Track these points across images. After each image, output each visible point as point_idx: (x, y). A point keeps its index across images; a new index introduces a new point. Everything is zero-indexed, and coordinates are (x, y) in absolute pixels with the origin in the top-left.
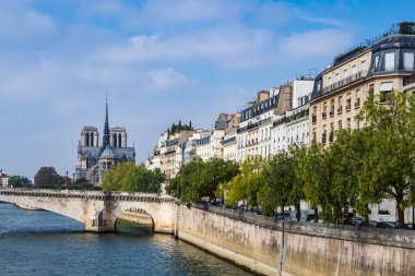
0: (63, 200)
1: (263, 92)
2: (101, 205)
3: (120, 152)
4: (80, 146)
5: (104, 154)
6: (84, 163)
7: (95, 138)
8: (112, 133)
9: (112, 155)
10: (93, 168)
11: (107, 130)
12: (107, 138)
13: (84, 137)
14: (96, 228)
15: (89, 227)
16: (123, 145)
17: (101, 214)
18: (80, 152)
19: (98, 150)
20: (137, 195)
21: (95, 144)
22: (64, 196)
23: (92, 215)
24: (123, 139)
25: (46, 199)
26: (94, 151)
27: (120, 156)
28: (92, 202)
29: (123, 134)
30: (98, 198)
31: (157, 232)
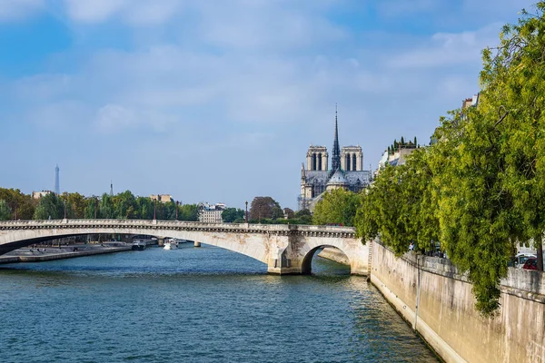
0: (242, 235)
1: (467, 101)
2: (284, 242)
3: (353, 177)
4: (304, 171)
5: (332, 180)
6: (309, 192)
7: (324, 159)
8: (343, 154)
9: (342, 180)
10: (319, 197)
11: (337, 150)
12: (337, 160)
13: (310, 158)
14: (278, 270)
15: (271, 268)
16: (358, 168)
17: (285, 252)
18: (304, 178)
19: (326, 175)
20: (328, 229)
21: (323, 167)
22: (243, 231)
23: (275, 255)
24: (358, 160)
25: (222, 235)
26: (321, 176)
27: (353, 182)
28: (274, 238)
29: (357, 154)
30: (281, 233)
31: (353, 275)
